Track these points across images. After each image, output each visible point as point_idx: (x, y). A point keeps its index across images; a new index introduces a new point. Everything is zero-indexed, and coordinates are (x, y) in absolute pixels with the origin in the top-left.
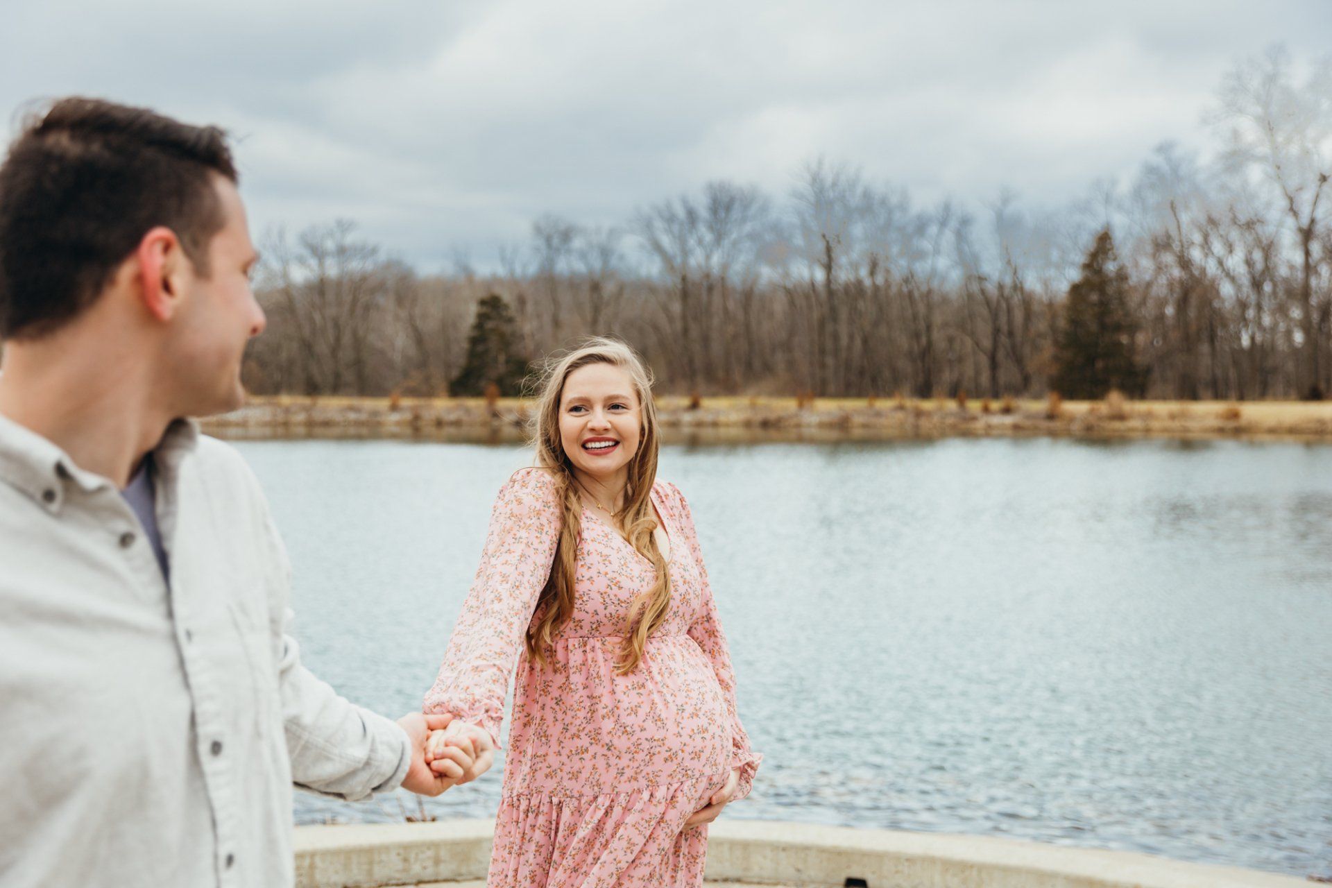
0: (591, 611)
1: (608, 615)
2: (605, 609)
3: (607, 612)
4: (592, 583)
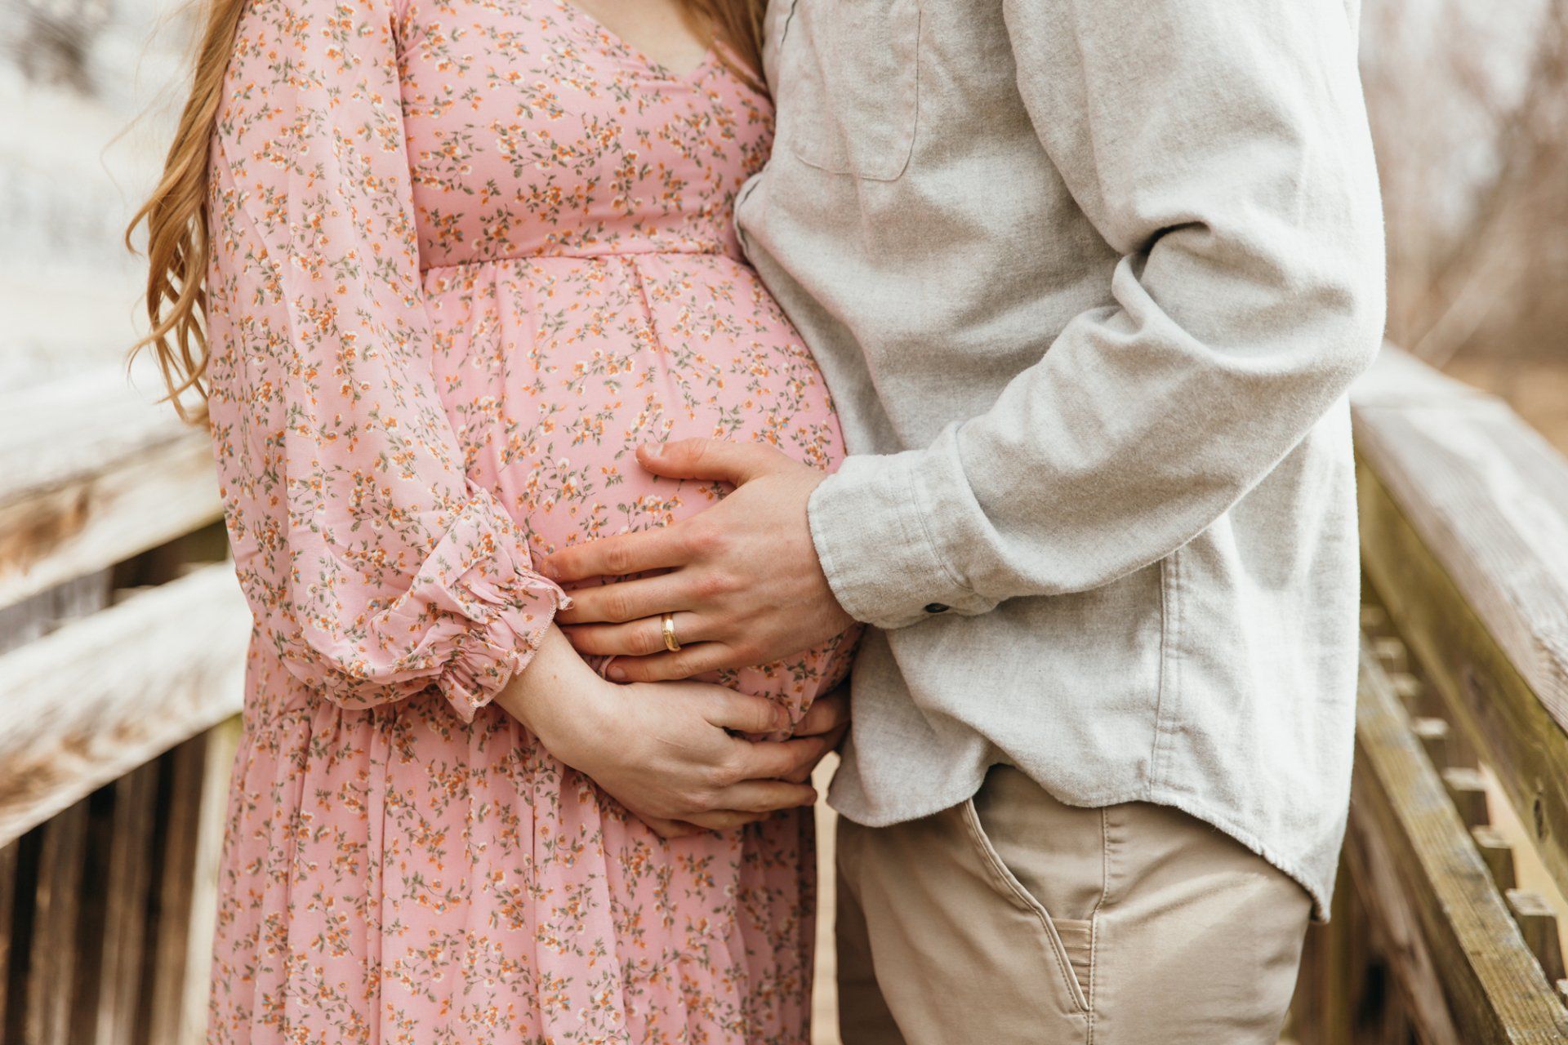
0: (478, 185)
1: (527, 192)
2: (517, 174)
3: (523, 183)
4: (475, 106)
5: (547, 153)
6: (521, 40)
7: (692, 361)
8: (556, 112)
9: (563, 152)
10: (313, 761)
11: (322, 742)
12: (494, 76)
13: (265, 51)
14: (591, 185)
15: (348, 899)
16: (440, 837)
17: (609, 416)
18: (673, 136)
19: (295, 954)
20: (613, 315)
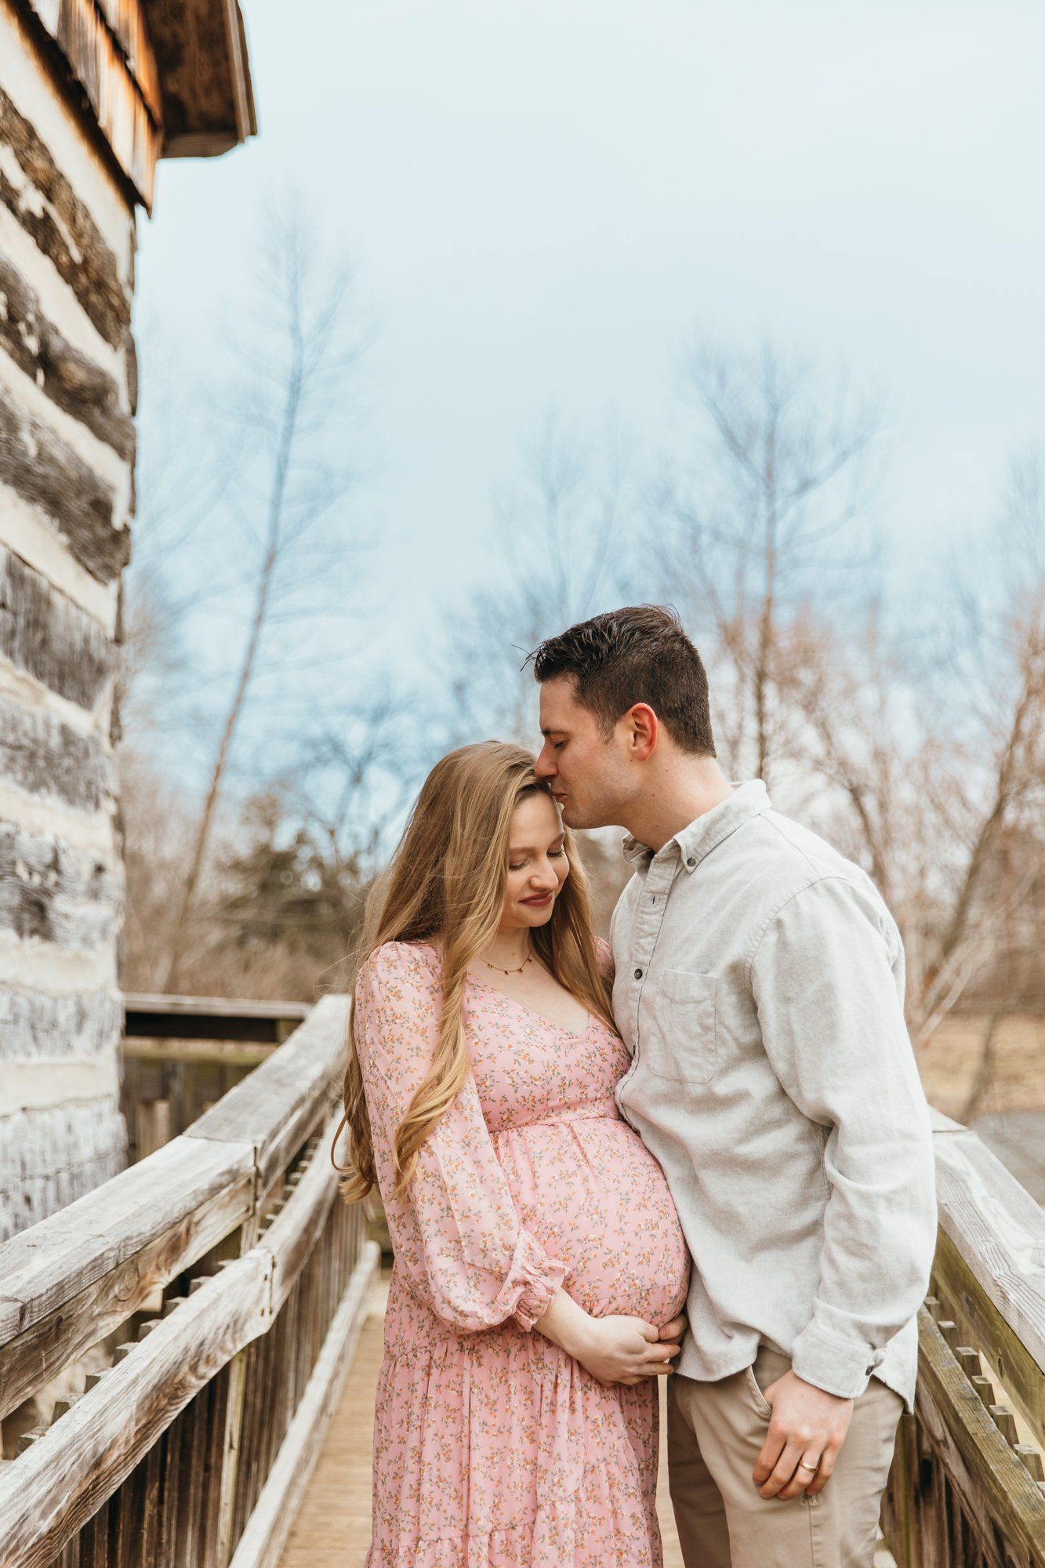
0: (497, 1098)
1: (520, 1099)
2: (516, 1092)
3: (519, 1096)
4: (493, 1062)
5: (529, 1081)
6: (510, 1028)
7: (604, 1172)
8: (531, 1062)
9: (535, 1080)
10: (434, 1371)
11: (438, 1362)
12: (501, 1047)
13: (404, 1042)
14: (549, 1093)
15: (452, 1435)
16: (495, 1402)
17: (571, 1199)
18: (582, 1065)
19: (426, 1462)
20: (566, 1152)
